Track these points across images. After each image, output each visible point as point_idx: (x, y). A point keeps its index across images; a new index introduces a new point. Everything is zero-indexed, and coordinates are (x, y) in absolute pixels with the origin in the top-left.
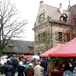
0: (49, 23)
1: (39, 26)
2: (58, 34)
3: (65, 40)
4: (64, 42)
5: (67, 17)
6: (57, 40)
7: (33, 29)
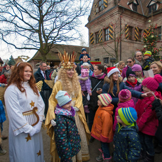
0: (118, 9)
1: (98, 18)
2: (128, 29)
3: (136, 39)
4: (135, 42)
5: (138, 4)
6: (126, 38)
7: (86, 26)
